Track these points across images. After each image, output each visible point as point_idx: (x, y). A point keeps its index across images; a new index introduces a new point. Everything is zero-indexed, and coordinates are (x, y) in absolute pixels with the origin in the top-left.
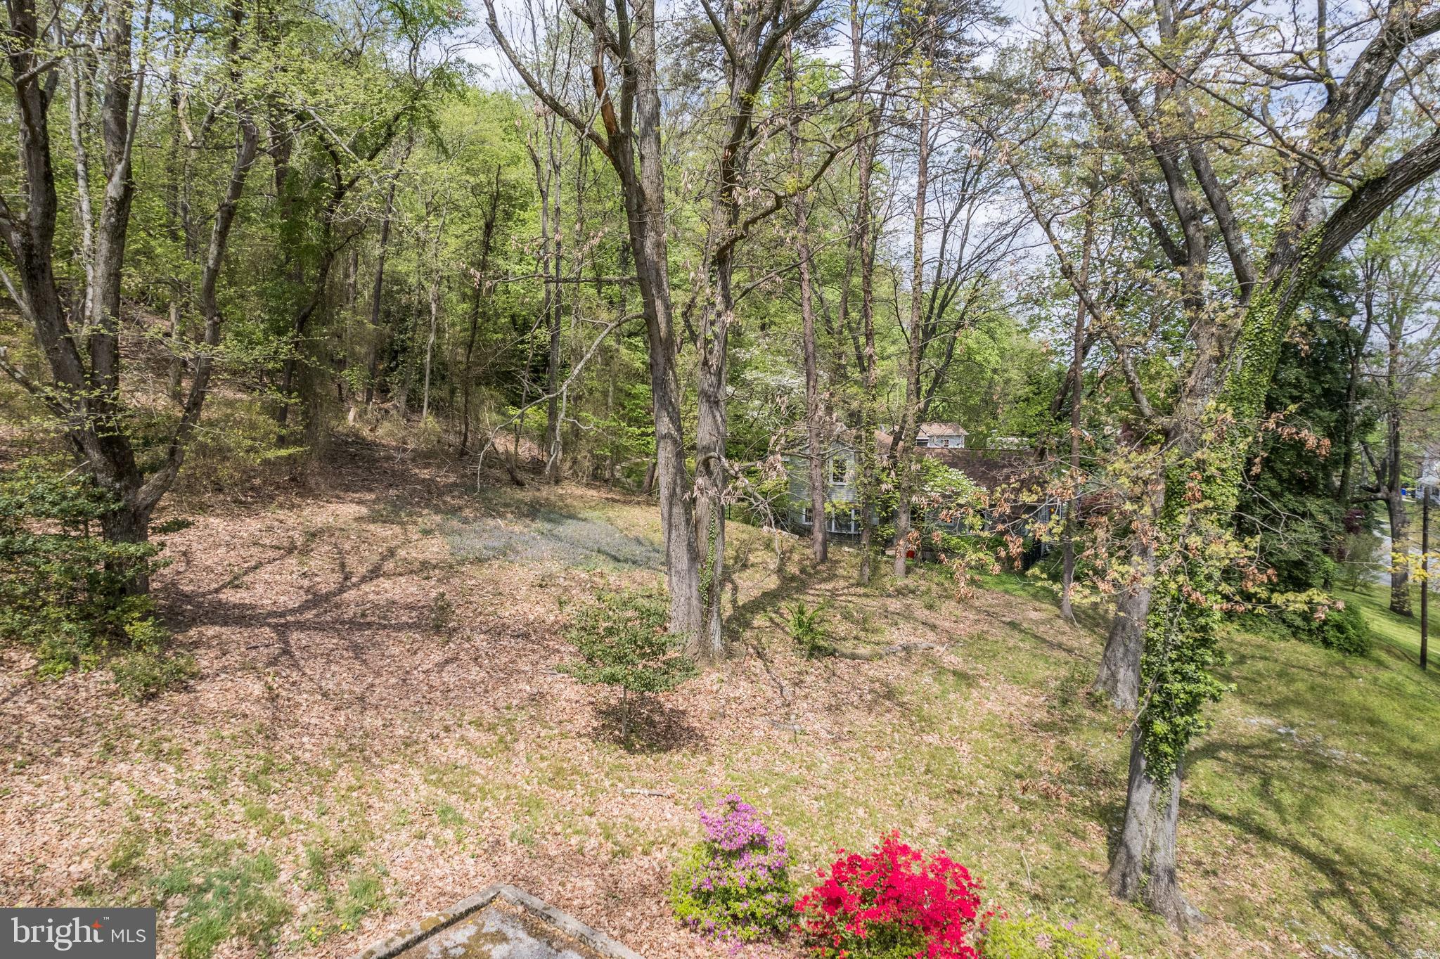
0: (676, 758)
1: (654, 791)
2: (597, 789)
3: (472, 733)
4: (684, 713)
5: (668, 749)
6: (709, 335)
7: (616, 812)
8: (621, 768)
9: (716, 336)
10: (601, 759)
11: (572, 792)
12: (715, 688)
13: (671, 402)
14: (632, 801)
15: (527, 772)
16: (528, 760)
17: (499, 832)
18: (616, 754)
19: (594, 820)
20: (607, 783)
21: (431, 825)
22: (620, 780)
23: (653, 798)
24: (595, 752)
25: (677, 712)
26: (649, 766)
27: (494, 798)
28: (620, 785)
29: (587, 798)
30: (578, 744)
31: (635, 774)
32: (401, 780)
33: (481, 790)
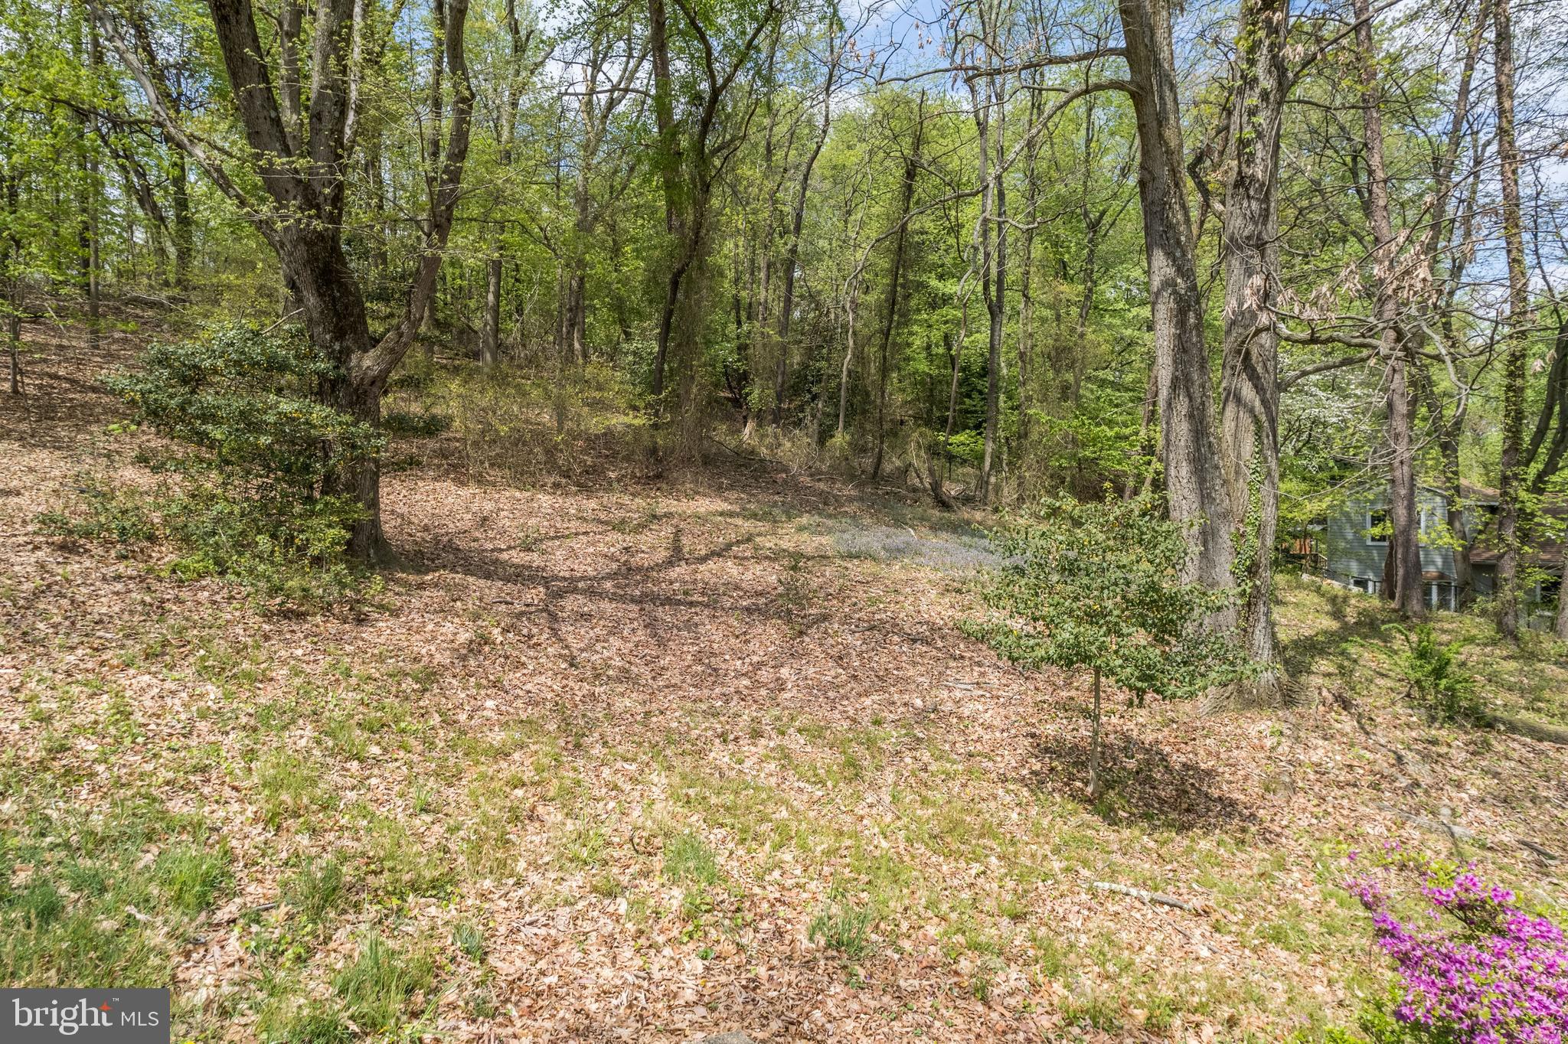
0: (1204, 845)
1: (1159, 895)
2: (1031, 870)
3: (796, 742)
4: (1209, 773)
5: (1183, 828)
6: (1248, 133)
7: (1076, 922)
8: (1089, 844)
9: (1260, 135)
10: (1045, 822)
11: (976, 868)
12: (1268, 743)
13: (1178, 242)
14: (1112, 908)
15: (888, 818)
16: (895, 799)
17: (790, 914)
18: (1073, 821)
19: (1023, 928)
20: (1056, 865)
21: (646, 874)
22: (1085, 863)
23: (1159, 909)
24: (1034, 811)
25: (1196, 769)
26: (1145, 849)
27: (804, 848)
28: (1085, 872)
29: (1010, 884)
30: (1001, 792)
31: (1117, 858)
32: (627, 787)
33: (781, 829)
